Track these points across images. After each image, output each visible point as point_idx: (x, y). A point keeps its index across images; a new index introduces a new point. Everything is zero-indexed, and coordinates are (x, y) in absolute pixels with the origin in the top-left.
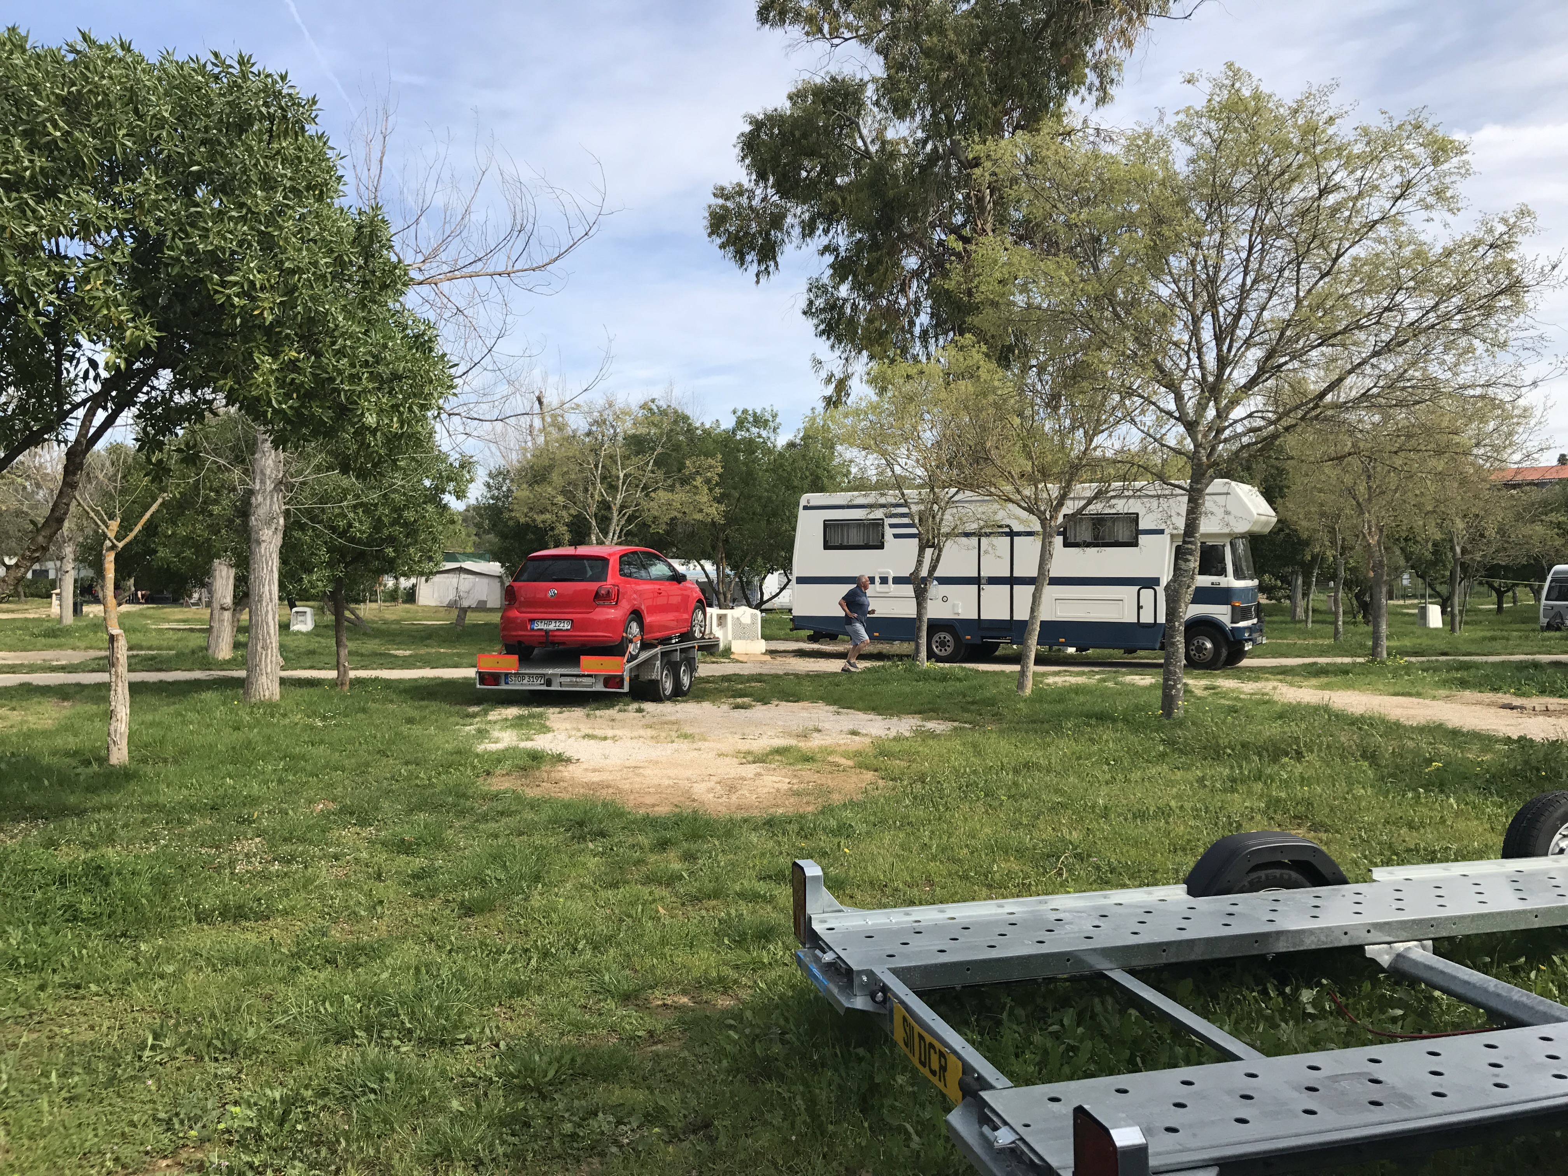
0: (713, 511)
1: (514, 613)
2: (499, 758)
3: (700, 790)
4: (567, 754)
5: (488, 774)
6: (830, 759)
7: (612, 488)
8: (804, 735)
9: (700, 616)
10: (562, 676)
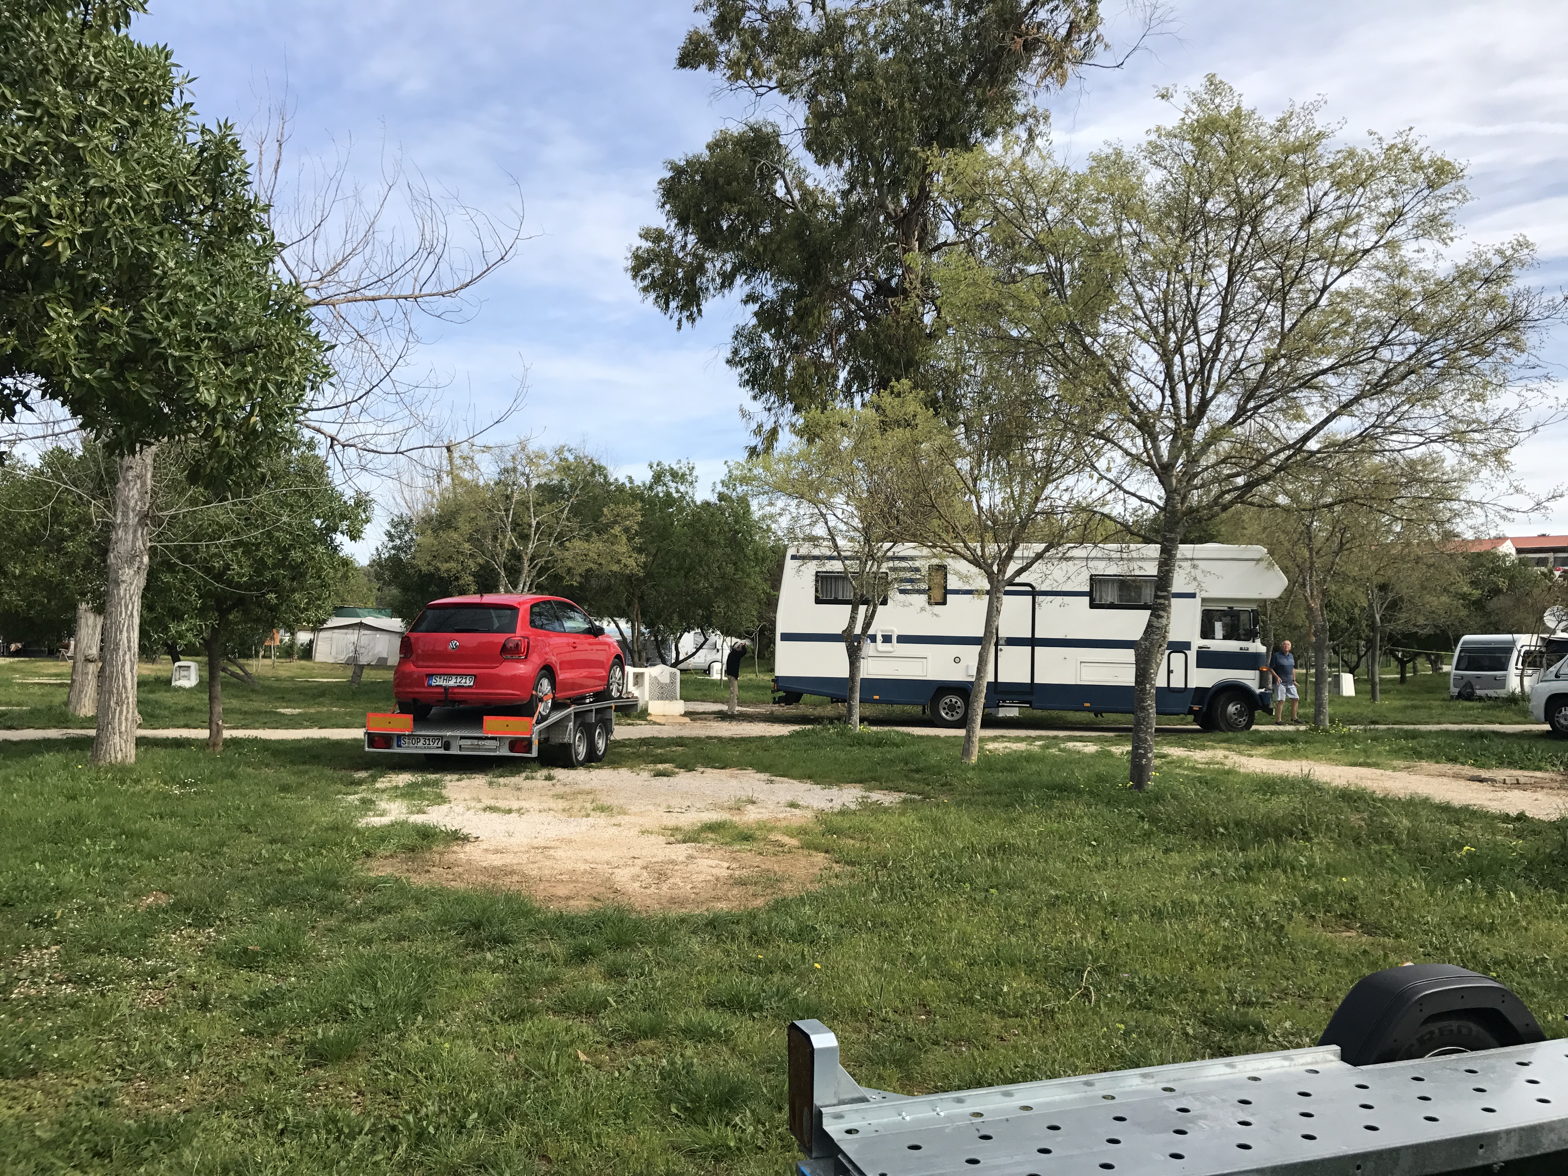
0: (631, 562)
1: (410, 668)
2: (382, 835)
3: (623, 877)
4: (465, 831)
5: (368, 855)
6: (772, 837)
7: (524, 538)
8: (737, 808)
9: (618, 673)
10: (462, 738)
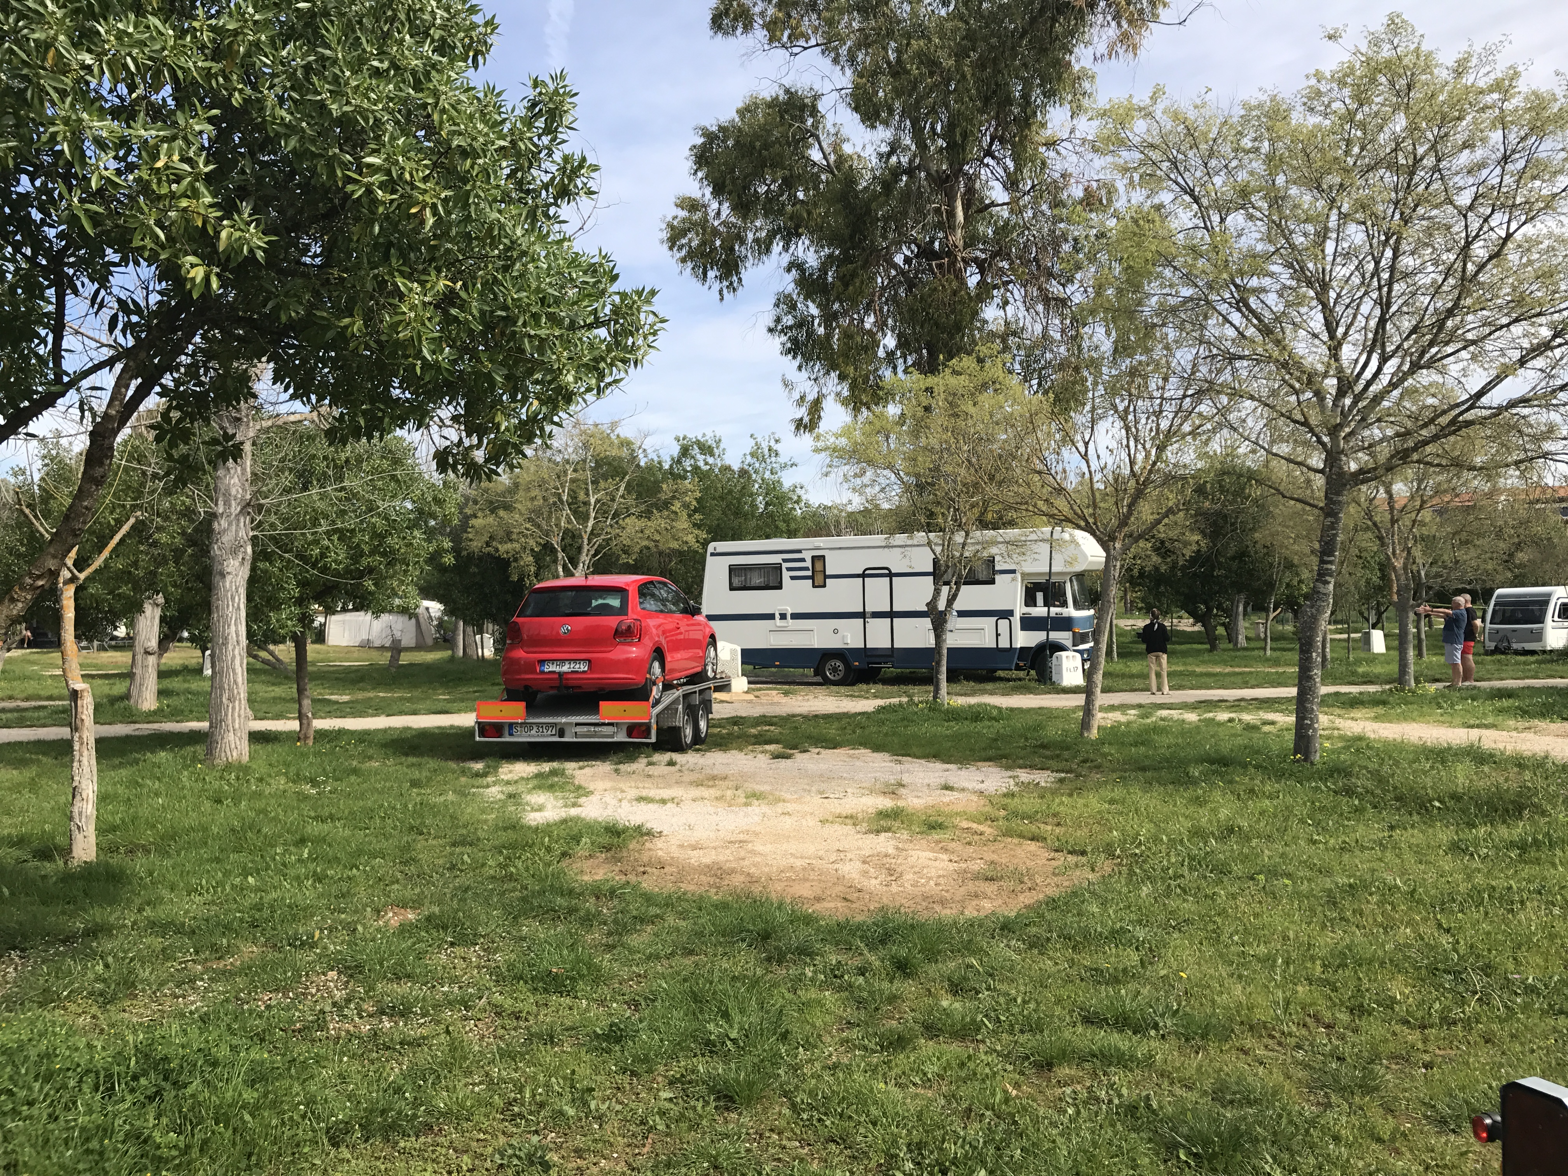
0: (691, 539)
1: (520, 654)
3: (851, 874)
4: (649, 825)
5: (567, 856)
8: (893, 793)
9: (712, 653)
10: (577, 724)
